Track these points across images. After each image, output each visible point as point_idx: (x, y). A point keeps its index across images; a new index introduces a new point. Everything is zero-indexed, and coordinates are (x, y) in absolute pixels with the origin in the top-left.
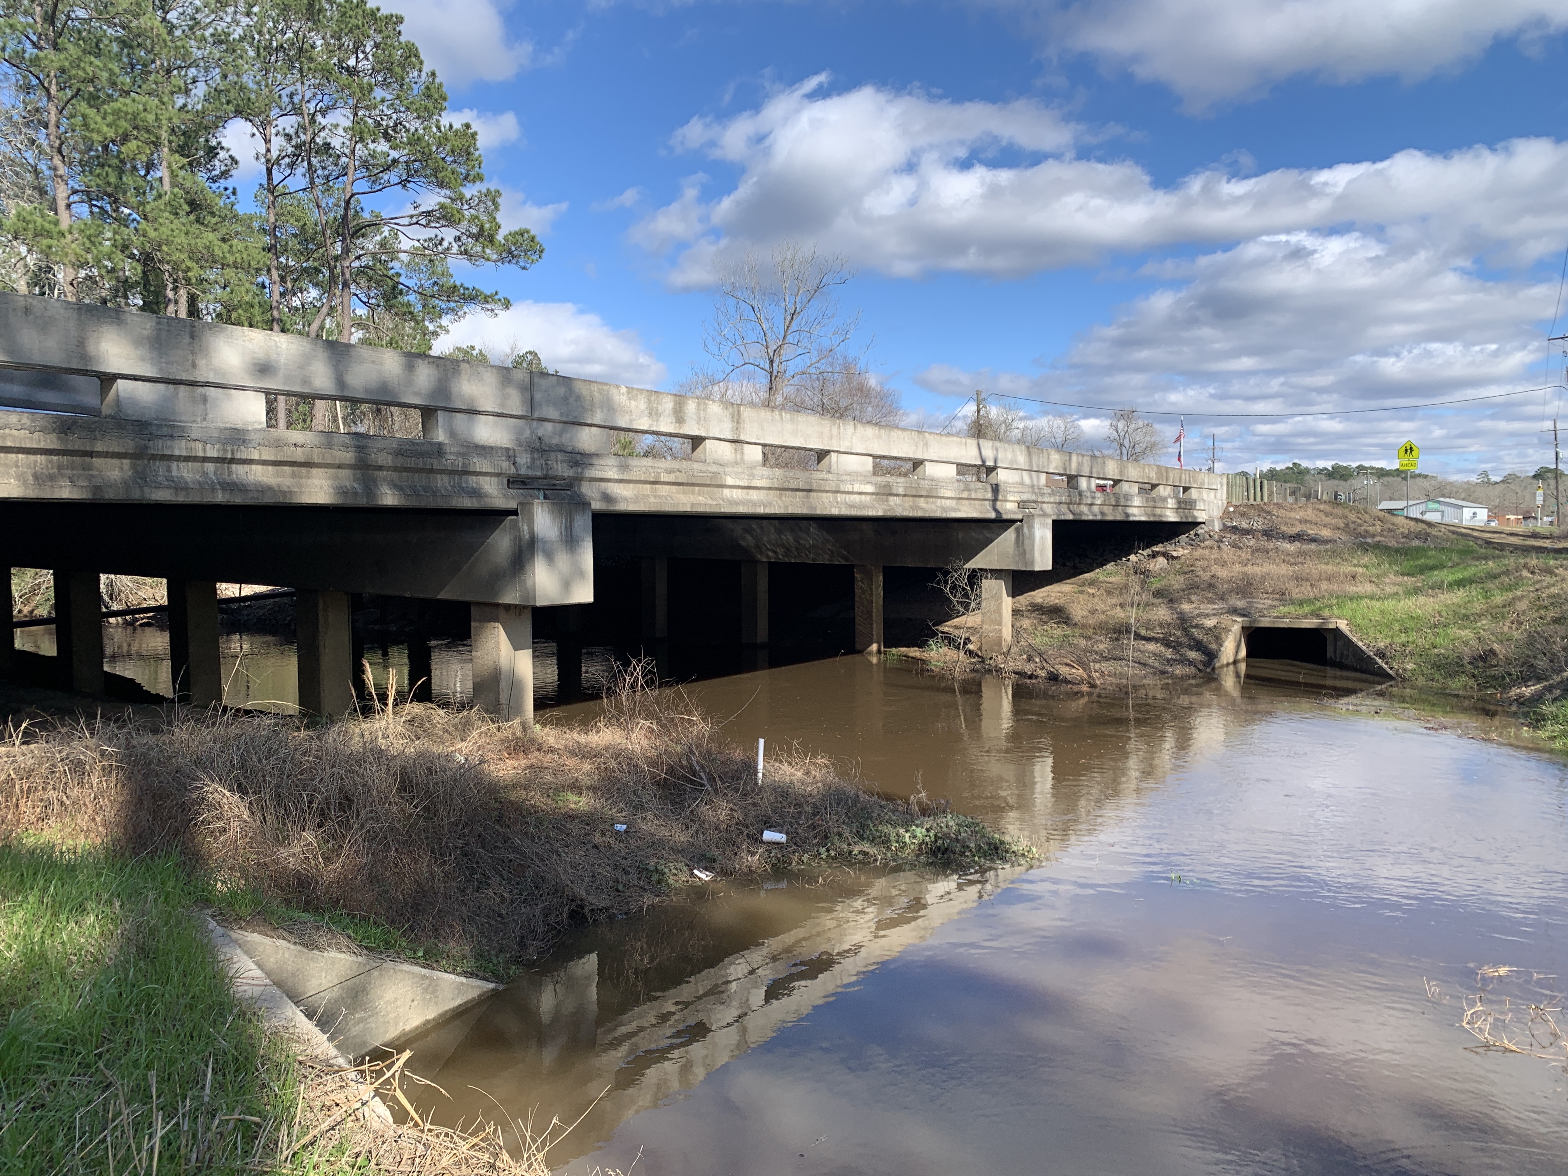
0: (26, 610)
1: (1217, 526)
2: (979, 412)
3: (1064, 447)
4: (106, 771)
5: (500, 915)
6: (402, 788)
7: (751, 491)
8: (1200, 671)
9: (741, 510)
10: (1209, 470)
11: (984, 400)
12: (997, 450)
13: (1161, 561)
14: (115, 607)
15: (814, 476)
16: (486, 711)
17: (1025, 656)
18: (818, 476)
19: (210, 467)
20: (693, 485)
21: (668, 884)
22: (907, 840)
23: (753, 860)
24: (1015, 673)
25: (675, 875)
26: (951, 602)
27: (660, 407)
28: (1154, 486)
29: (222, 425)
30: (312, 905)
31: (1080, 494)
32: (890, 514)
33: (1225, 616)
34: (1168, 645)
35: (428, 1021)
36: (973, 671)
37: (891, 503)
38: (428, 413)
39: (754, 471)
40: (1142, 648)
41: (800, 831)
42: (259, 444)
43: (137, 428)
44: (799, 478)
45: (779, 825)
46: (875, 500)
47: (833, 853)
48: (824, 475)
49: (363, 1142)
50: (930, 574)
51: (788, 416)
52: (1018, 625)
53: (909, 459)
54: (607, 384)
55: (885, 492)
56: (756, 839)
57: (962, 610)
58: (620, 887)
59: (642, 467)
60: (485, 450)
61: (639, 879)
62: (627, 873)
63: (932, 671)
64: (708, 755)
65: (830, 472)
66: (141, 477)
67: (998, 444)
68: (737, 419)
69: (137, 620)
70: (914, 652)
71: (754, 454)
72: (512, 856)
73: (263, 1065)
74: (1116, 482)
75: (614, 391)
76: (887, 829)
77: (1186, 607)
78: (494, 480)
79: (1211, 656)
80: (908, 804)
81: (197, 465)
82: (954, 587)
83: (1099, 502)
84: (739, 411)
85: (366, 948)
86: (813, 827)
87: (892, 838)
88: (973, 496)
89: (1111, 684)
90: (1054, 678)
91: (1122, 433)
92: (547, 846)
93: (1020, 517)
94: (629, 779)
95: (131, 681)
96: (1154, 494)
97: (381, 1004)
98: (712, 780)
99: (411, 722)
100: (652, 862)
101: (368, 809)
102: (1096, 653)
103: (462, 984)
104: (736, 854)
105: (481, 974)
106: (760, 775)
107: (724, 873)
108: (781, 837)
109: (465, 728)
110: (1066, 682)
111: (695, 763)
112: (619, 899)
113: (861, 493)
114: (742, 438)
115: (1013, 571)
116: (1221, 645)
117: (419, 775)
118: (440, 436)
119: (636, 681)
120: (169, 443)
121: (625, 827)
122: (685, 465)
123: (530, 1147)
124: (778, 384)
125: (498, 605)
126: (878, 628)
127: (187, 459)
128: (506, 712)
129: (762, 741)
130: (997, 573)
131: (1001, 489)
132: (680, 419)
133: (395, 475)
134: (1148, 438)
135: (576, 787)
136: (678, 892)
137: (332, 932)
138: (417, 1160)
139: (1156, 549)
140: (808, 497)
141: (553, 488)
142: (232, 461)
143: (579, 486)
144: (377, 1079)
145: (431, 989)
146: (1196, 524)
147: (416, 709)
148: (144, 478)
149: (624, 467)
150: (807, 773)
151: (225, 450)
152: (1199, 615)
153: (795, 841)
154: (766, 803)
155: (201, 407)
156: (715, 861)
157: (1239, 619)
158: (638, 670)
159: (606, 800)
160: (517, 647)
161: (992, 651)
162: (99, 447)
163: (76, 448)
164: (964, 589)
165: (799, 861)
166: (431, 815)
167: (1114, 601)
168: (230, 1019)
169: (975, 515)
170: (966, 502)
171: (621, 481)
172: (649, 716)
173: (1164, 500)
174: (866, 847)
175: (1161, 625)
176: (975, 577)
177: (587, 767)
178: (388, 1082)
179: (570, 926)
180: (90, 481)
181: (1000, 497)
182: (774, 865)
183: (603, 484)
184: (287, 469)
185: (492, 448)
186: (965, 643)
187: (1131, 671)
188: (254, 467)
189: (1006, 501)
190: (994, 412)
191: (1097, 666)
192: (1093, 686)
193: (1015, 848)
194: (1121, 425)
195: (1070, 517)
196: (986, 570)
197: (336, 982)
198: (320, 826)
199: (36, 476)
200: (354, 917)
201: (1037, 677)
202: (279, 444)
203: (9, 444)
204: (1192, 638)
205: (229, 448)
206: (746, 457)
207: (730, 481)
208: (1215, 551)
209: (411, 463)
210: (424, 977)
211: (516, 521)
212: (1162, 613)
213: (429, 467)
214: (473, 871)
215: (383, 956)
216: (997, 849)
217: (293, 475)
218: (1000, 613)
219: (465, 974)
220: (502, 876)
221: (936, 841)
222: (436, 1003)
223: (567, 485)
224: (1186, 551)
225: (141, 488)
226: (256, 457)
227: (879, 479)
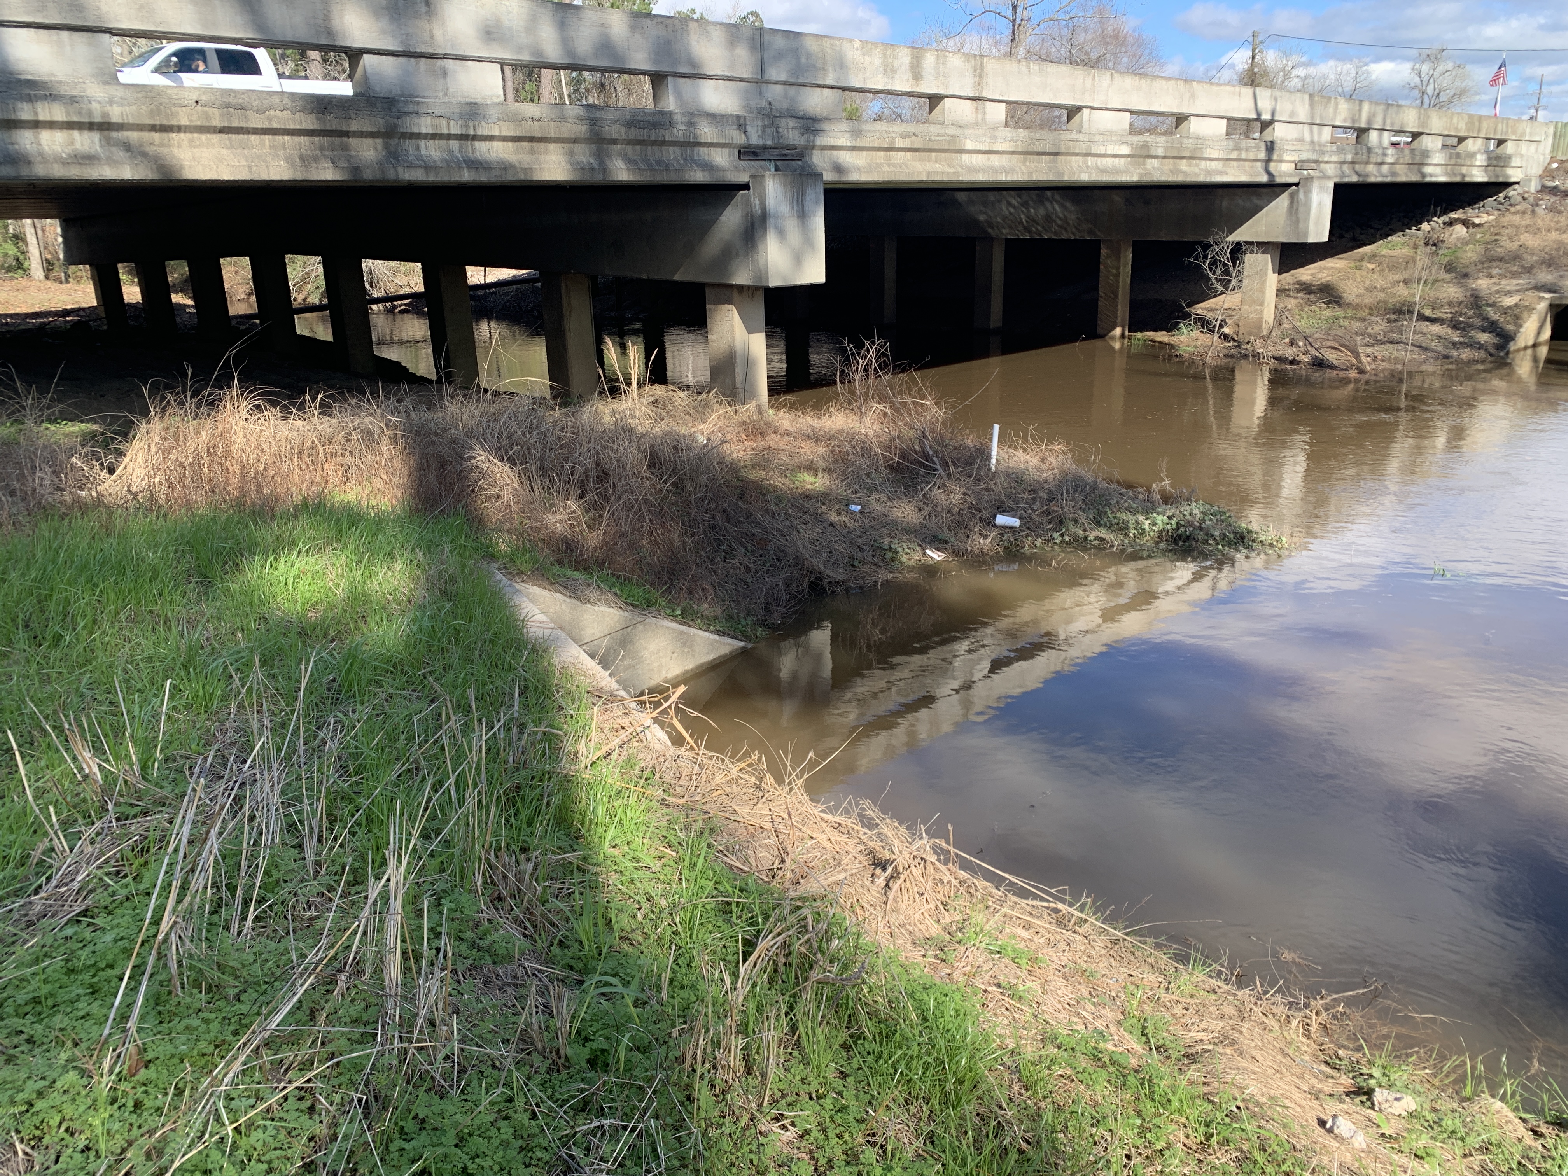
0: (300, 298)
1: (1534, 186)
2: (1253, 58)
3: (1354, 96)
4: (395, 440)
5: (746, 583)
6: (652, 465)
7: (992, 156)
8: (1491, 355)
9: (981, 178)
10: (1531, 118)
11: (1261, 42)
12: (1276, 99)
13: (1461, 231)
14: (376, 294)
15: (1063, 137)
16: (724, 394)
17: (1287, 340)
18: (1068, 137)
19: (454, 144)
20: (930, 150)
21: (901, 563)
22: (1146, 527)
23: (984, 542)
24: (1275, 358)
25: (907, 554)
26: (1209, 279)
27: (896, 63)
28: (1461, 140)
29: (460, 99)
30: (582, 566)
31: (1369, 150)
32: (1146, 179)
33: (1530, 293)
34: (1455, 325)
35: (687, 672)
36: (1227, 356)
37: (1149, 167)
38: (658, 79)
39: (997, 133)
40: (1425, 330)
41: (1034, 516)
42: (499, 119)
43: (386, 106)
44: (1046, 140)
45: (1013, 510)
46: (1130, 163)
47: (1067, 538)
48: (1074, 136)
49: (645, 759)
50: (1189, 248)
51: (1037, 67)
52: (1281, 305)
53: (1172, 114)
54: (840, 39)
55: (1142, 154)
56: (989, 523)
57: (1221, 288)
58: (856, 564)
59: (876, 133)
60: (715, 118)
61: (874, 556)
62: (862, 550)
63: (1181, 356)
64: (940, 441)
65: (1080, 132)
66: (393, 156)
67: (1277, 93)
68: (979, 74)
69: (395, 307)
70: (1162, 336)
71: (998, 112)
72: (755, 531)
73: (558, 692)
74: (1415, 136)
75: (846, 46)
76: (1125, 516)
77: (1483, 284)
78: (726, 151)
79: (1505, 338)
80: (1150, 492)
81: (443, 143)
82: (1214, 263)
83: (1389, 160)
84: (982, 63)
85: (632, 605)
86: (1048, 513)
87: (1131, 526)
88: (1244, 156)
89: (1383, 371)
90: (1319, 364)
91: (1426, 79)
92: (787, 523)
93: (1296, 180)
94: (863, 463)
95: (398, 364)
96: (1460, 149)
97: (645, 654)
98: (945, 464)
99: (655, 403)
100: (885, 542)
101: (623, 482)
102: (1370, 336)
103: (716, 641)
104: (968, 536)
105: (732, 633)
106: (994, 461)
107: (957, 553)
108: (1015, 522)
109: (702, 411)
110: (1332, 367)
111: (928, 448)
112: (854, 574)
113: (1115, 156)
114: (984, 95)
115: (1283, 245)
116: (1521, 326)
117: (666, 452)
118: (670, 103)
119: (869, 365)
120: (416, 121)
121: (859, 507)
122: (921, 128)
123: (790, 774)
124: (1021, 34)
125: (731, 286)
126: (1123, 310)
127: (434, 136)
128: (742, 395)
129: (997, 427)
130: (1264, 246)
131: (1277, 147)
132: (917, 76)
133: (629, 149)
134: (1457, 83)
135: (810, 467)
136: (911, 569)
137: (601, 589)
138: (694, 777)
139: (1454, 215)
140: (1055, 162)
141: (784, 158)
142: (475, 138)
143: (811, 155)
144: (655, 709)
145: (686, 644)
146: (1507, 185)
147: (659, 390)
148: (397, 158)
149: (857, 133)
150: (1043, 460)
151: (467, 126)
152: (1498, 292)
153: (1028, 525)
154: (1000, 485)
155: (442, 80)
156: (947, 542)
157: (1548, 296)
158: (871, 352)
159: (842, 481)
160: (750, 331)
161: (1250, 334)
162: (354, 126)
163: (334, 128)
164: (1225, 265)
165: (1031, 545)
166: (680, 491)
167: (1397, 277)
168: (526, 653)
169: (1243, 178)
170: (1235, 164)
171: (853, 148)
172: (882, 399)
173: (1472, 155)
174: (1103, 533)
175: (1450, 304)
176: (1237, 250)
177: (821, 450)
178: (665, 711)
179: (810, 595)
180: (349, 161)
181: (1275, 157)
182: (1006, 548)
183: (835, 153)
184: (525, 144)
185: (722, 116)
186: (1221, 326)
187: (1408, 355)
188: (495, 143)
189: (1281, 161)
190: (1271, 58)
191: (1369, 350)
192: (1361, 371)
193: (1263, 538)
194: (1425, 68)
195: (1354, 179)
196: (1252, 243)
197: (606, 632)
198: (582, 496)
199: (302, 158)
200: (618, 577)
201: (1299, 362)
202: (517, 119)
203: (275, 125)
204: (1486, 319)
205: (471, 124)
206: (988, 117)
207: (969, 145)
208: (1528, 216)
209: (645, 134)
210: (682, 633)
211: (748, 196)
212: (1452, 291)
213: (661, 139)
214: (719, 542)
215: (646, 613)
216: (1243, 538)
217: (532, 151)
218: (1262, 291)
219: (718, 633)
220: (746, 548)
221: (1178, 529)
222: (693, 656)
223: (798, 155)
224: (1491, 217)
225: (395, 168)
226: (496, 133)
227: (1138, 139)
